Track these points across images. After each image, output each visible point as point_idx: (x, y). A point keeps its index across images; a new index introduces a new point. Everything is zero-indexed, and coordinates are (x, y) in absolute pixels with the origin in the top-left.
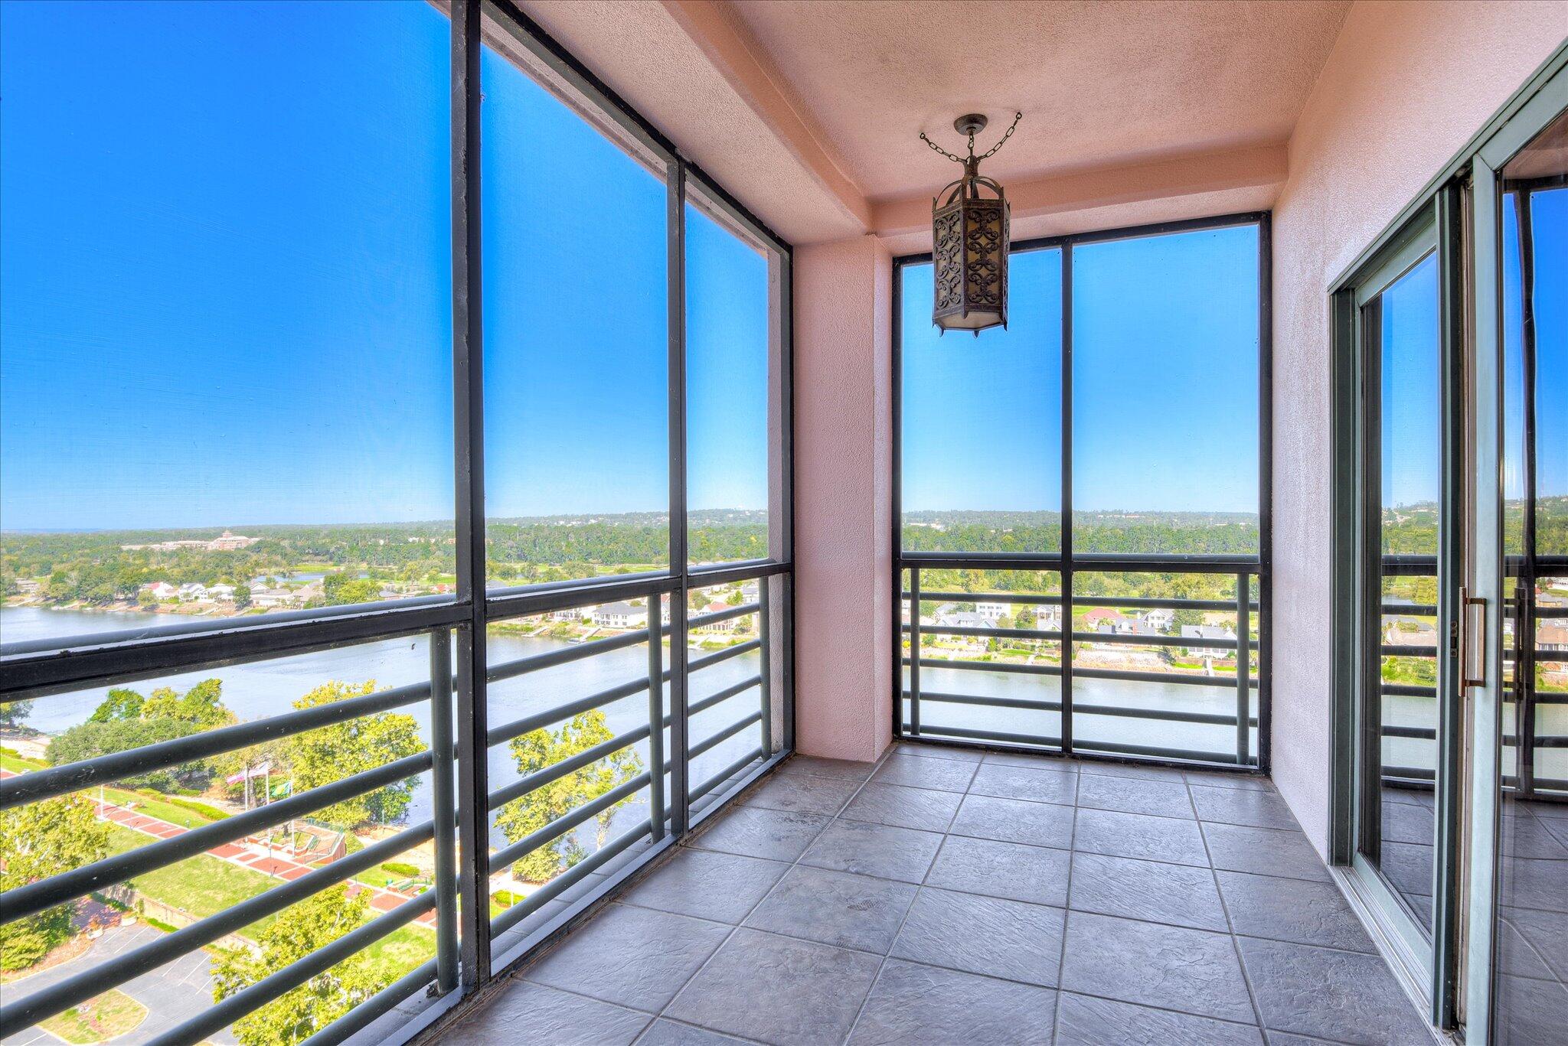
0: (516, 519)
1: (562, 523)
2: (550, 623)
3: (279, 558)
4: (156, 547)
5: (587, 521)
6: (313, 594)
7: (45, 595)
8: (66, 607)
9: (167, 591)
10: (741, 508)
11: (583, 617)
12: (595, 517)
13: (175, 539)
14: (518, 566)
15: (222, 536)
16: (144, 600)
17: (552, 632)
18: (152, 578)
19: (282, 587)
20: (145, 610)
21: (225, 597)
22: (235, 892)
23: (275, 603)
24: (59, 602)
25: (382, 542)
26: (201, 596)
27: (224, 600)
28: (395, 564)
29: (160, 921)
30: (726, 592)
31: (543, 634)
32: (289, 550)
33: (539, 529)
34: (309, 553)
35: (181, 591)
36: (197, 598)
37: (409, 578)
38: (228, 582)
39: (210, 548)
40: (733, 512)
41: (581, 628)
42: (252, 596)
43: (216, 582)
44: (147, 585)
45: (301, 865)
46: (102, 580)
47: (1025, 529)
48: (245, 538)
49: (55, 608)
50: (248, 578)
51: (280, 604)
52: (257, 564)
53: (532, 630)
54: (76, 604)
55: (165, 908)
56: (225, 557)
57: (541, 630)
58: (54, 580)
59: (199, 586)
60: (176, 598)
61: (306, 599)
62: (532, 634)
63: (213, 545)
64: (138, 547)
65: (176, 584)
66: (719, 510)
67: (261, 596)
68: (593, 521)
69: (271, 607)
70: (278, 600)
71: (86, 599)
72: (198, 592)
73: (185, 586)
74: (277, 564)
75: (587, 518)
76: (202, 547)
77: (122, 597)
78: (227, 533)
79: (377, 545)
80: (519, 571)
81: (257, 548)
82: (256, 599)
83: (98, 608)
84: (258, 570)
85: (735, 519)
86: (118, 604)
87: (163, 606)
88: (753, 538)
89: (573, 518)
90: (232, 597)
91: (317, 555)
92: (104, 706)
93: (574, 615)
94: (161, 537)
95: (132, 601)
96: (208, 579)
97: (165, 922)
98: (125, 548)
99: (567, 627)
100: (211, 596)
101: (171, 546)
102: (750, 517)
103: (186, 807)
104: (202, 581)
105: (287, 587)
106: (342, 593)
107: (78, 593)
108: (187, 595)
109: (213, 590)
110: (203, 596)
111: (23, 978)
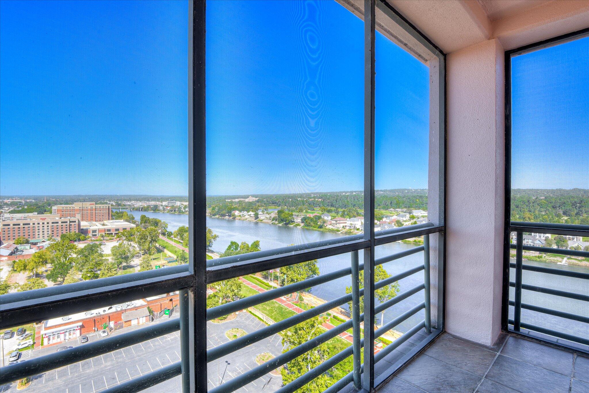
0: (329, 193)
1: (344, 194)
2: (345, 229)
3: (263, 204)
4: (234, 200)
5: (352, 193)
6: (275, 215)
7: (210, 213)
8: (215, 217)
9: (238, 213)
10: (410, 188)
11: (356, 228)
12: (355, 192)
13: (238, 198)
14: (333, 209)
15: (249, 198)
16: (233, 215)
17: (346, 232)
18: (235, 209)
19: (266, 213)
20: (232, 218)
21: (252, 215)
22: (272, 307)
23: (265, 218)
24: (214, 215)
25: (290, 200)
26: (246, 215)
27: (252, 217)
28: (294, 207)
29: (252, 312)
30: (409, 221)
31: (343, 232)
32: (266, 202)
33: (338, 196)
34: (271, 203)
35: (241, 214)
36: (245, 216)
37: (300, 212)
38: (253, 211)
39: (246, 201)
40: (407, 190)
41: (356, 231)
42: (259, 216)
43: (250, 211)
44: (233, 211)
45: (289, 302)
46: (223, 210)
47: (552, 198)
48: (254, 198)
49: (213, 217)
50: (257, 210)
51: (266, 218)
52: (259, 206)
53: (339, 231)
54: (217, 216)
55: (254, 309)
56: (250, 203)
57: (342, 231)
58: (212, 209)
59: (246, 212)
60: (240, 215)
61: (272, 217)
62: (339, 233)
63: (247, 200)
64: (229, 200)
65: (240, 211)
66: (401, 189)
67: (261, 216)
68: (354, 193)
69: (264, 219)
70: (265, 217)
71: (219, 215)
72: (245, 214)
73: (242, 212)
74: (263, 206)
75: (352, 192)
76: (244, 200)
77: (227, 214)
78: (250, 197)
79: (289, 200)
80: (333, 210)
81: (258, 201)
82: (260, 216)
83: (222, 217)
84: (259, 208)
85: (408, 192)
86: (227, 216)
87: (237, 218)
88: (417, 200)
89: (348, 192)
90: (254, 216)
91: (273, 204)
92: (230, 246)
93: (353, 227)
94: (235, 198)
95: (230, 216)
96: (248, 211)
97: (253, 313)
98: (227, 200)
99: (351, 231)
100: (249, 215)
101: (237, 200)
102: (414, 192)
103: (254, 278)
104: (246, 211)
105: (267, 213)
106: (283, 216)
107: (218, 213)
108: (243, 215)
109: (249, 213)
110: (247, 215)
111: (223, 323)
